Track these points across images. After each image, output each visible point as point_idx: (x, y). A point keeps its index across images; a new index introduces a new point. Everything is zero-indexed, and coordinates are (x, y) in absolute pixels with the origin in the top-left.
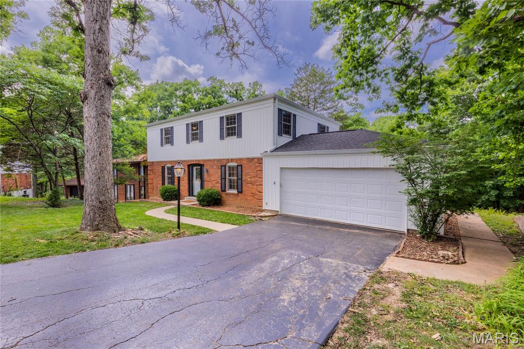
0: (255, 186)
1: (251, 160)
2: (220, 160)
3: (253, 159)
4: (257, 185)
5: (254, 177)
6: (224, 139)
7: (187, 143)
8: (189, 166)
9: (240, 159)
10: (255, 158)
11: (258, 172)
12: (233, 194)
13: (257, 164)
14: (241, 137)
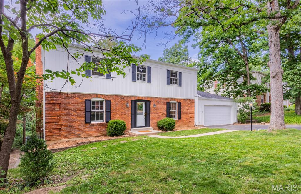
0: (188, 115)
1: (186, 100)
2: (166, 99)
3: (187, 100)
4: (189, 114)
5: (188, 109)
6: (170, 85)
7: (132, 81)
8: (132, 101)
9: (180, 99)
11: (190, 107)
13: (189, 103)
14: (181, 86)
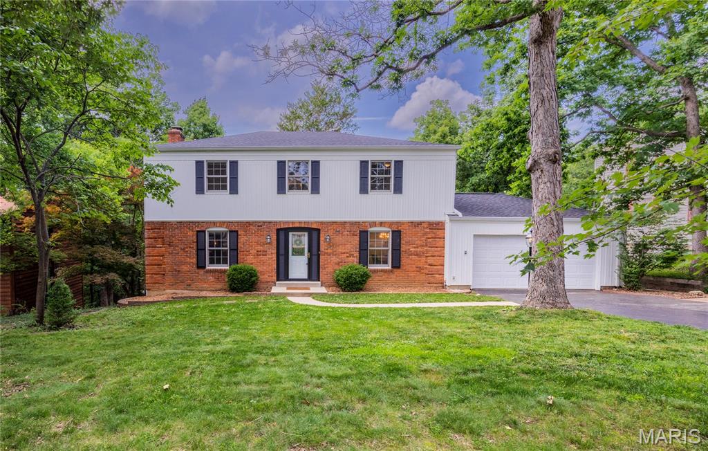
1: (416, 224)
2: (357, 223)
3: (420, 223)
4: (427, 256)
5: (422, 246)
6: (367, 193)
7: (278, 193)
8: (278, 231)
9: (398, 223)
10: (424, 222)
11: (430, 240)
12: (385, 271)
13: (428, 230)
14: (401, 193)
